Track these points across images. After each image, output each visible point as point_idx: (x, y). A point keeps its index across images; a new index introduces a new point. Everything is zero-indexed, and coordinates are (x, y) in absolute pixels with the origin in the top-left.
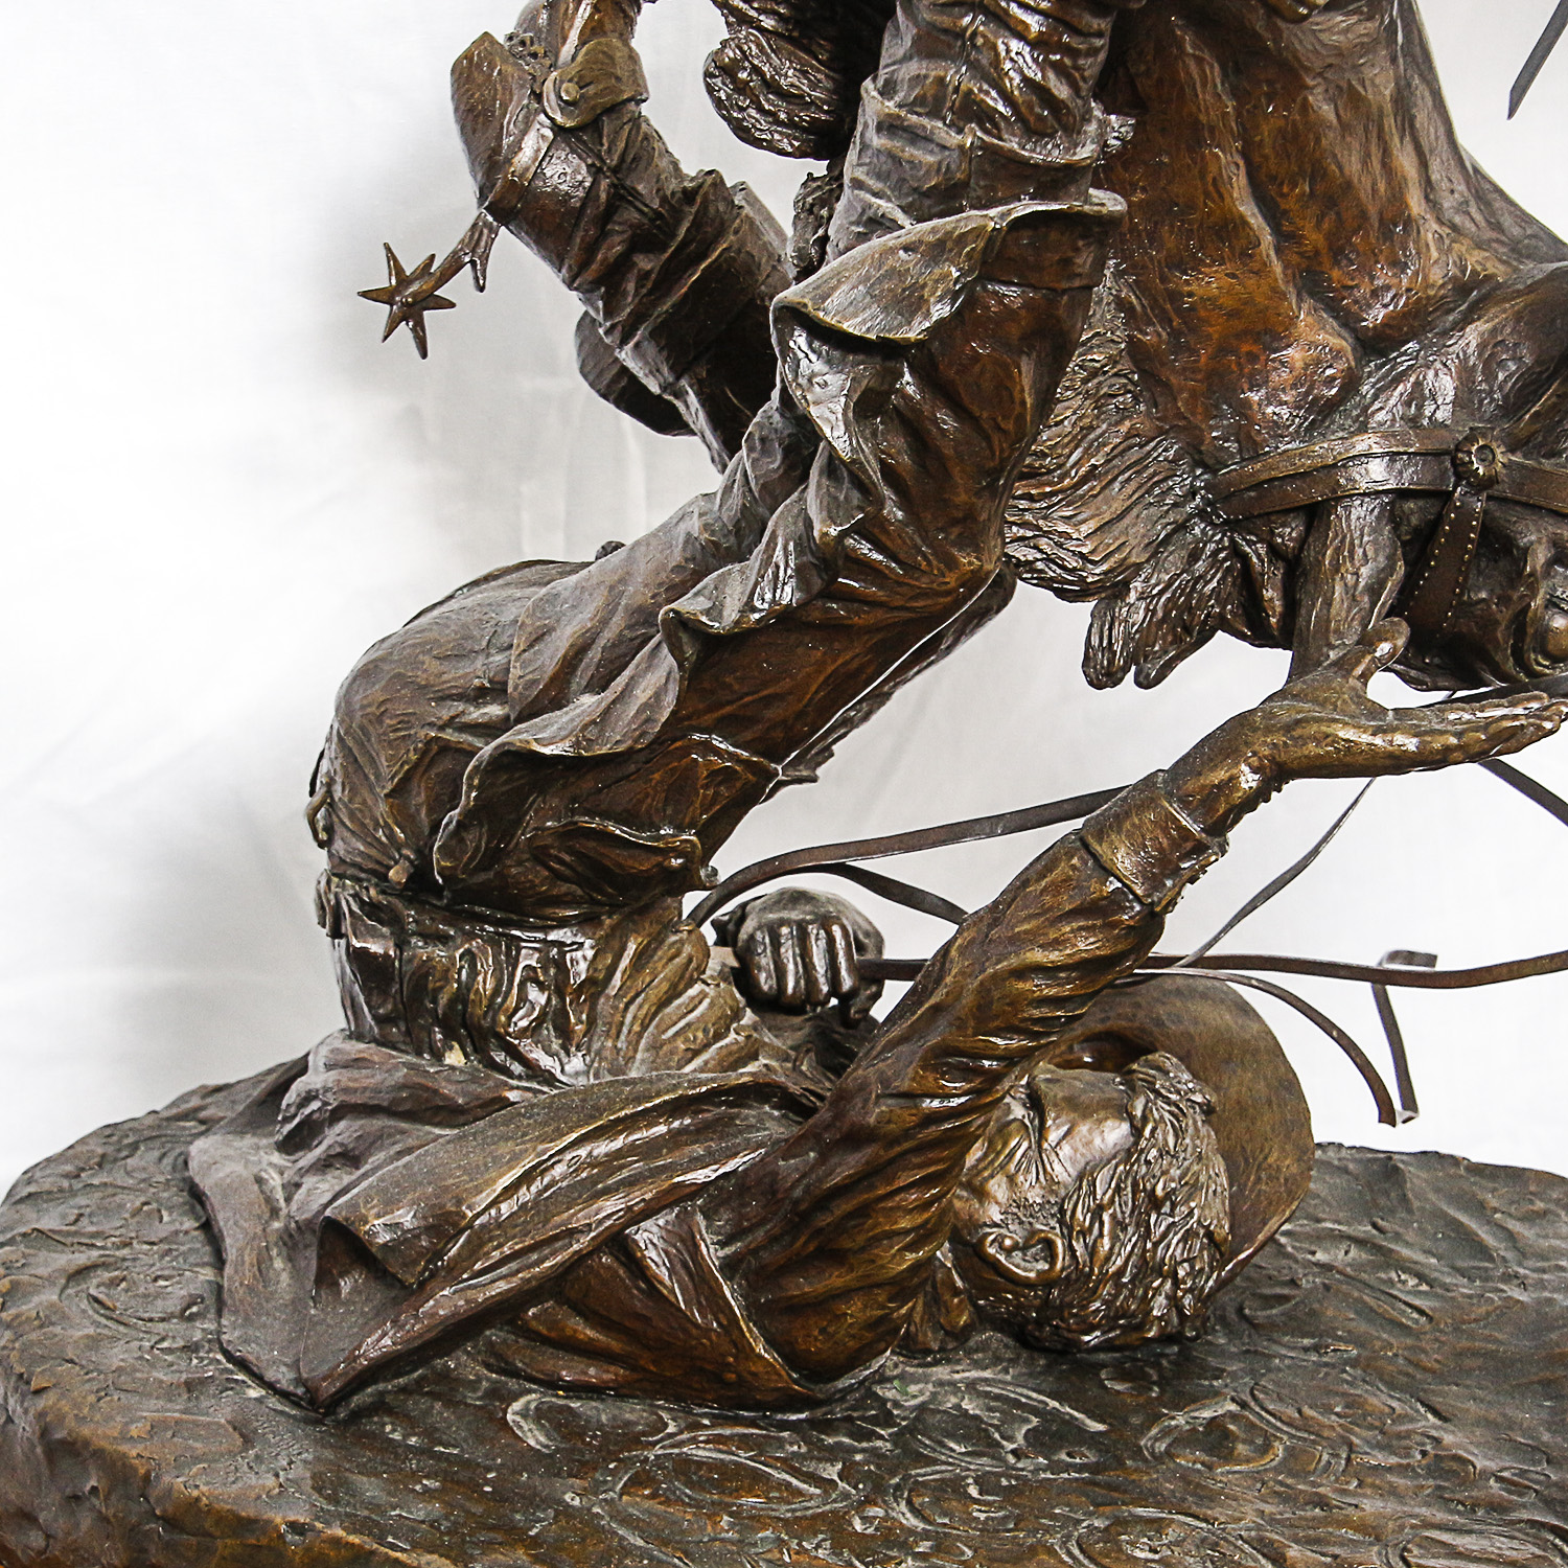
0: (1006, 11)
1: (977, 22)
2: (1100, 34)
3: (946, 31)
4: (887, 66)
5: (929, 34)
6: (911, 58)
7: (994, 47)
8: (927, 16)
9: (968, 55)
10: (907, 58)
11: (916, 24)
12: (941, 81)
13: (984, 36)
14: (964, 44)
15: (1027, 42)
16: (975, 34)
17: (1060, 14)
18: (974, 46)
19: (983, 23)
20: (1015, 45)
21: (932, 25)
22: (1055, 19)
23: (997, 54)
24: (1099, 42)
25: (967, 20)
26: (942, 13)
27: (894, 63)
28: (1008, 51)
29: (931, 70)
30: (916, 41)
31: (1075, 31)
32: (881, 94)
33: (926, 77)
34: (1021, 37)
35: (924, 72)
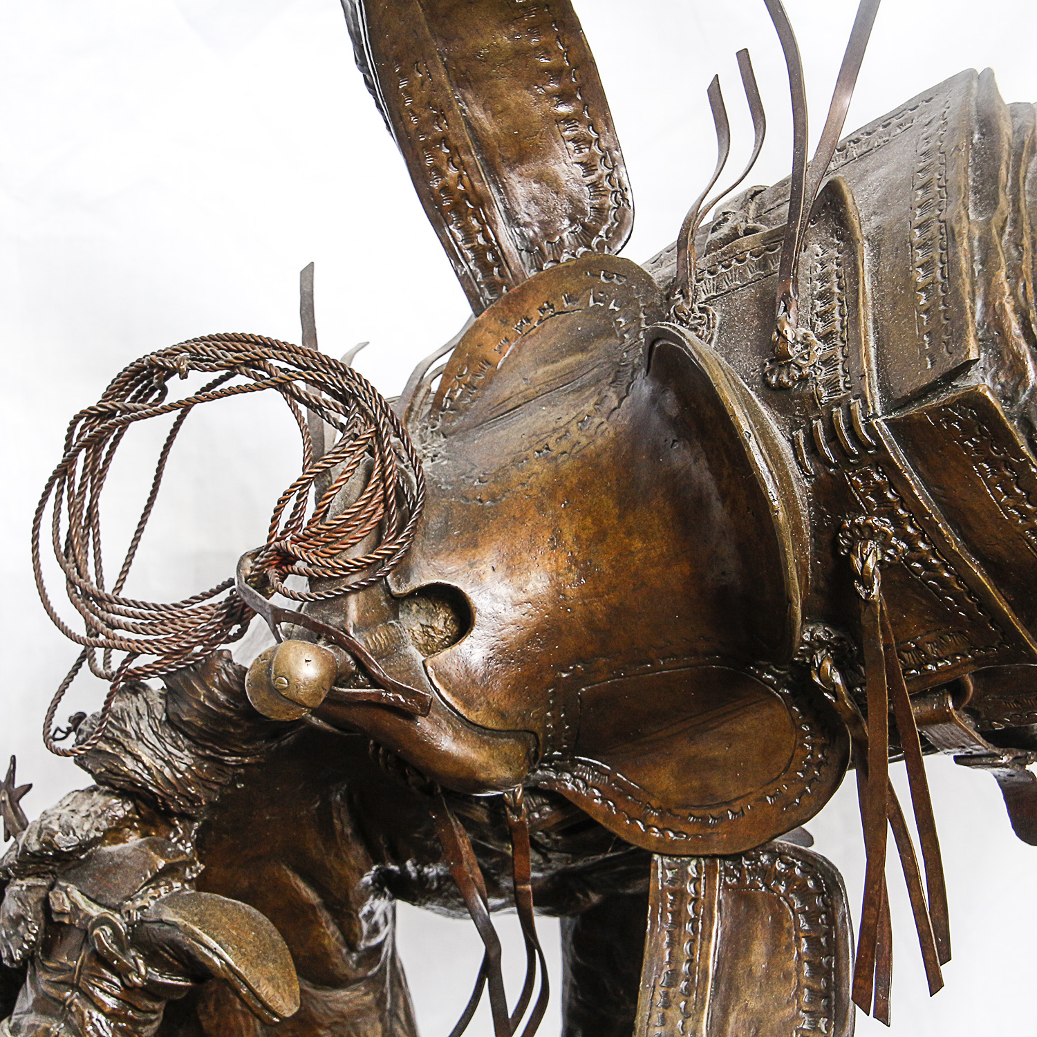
0: (92, 993)
1: (74, 996)
2: (154, 1012)
3: (55, 999)
4: (17, 1014)
5: (43, 998)
6: (31, 1012)
7: (82, 1014)
8: (43, 987)
9: (67, 1016)
10: (29, 1012)
11: (36, 991)
12: (47, 1030)
13: (77, 1006)
14: (64, 1008)
15: (104, 1014)
16: (71, 1003)
17: (126, 999)
18: (70, 1011)
19: (77, 997)
20: (95, 1014)
21: (46, 994)
22: (123, 1001)
23: (83, 1019)
24: (153, 1017)
25: (68, 994)
26: (52, 987)
27: (21, 1013)
28: (91, 1017)
29: (43, 1022)
30: (35, 1001)
31: (135, 1008)
32: (11, 1032)
33: (38, 1026)
34: (100, 1010)
35: (37, 1023)
